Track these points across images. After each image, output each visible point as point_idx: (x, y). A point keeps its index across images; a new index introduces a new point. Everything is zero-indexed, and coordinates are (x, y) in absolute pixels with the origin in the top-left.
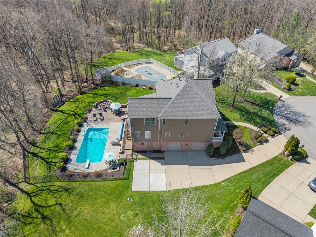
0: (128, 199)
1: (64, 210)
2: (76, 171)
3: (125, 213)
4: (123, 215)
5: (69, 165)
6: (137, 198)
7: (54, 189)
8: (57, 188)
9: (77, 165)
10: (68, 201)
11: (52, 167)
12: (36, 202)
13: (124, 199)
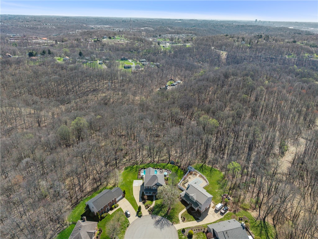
2: (141, 171)
5: (143, 169)
6: (132, 181)
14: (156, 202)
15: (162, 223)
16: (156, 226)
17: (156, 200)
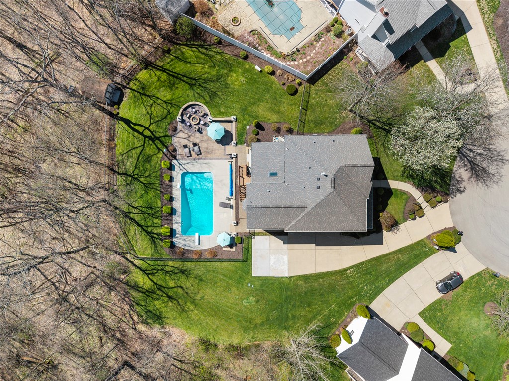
0: (249, 285)
1: (187, 293)
2: (186, 248)
3: (247, 298)
4: (245, 300)
5: (176, 240)
6: (258, 284)
7: (169, 270)
8: (172, 269)
9: (185, 240)
10: (188, 285)
11: (156, 240)
12: (155, 281)
13: (245, 285)
14: (395, 178)
15: (480, 155)
16: (495, 179)
17: (385, 178)
